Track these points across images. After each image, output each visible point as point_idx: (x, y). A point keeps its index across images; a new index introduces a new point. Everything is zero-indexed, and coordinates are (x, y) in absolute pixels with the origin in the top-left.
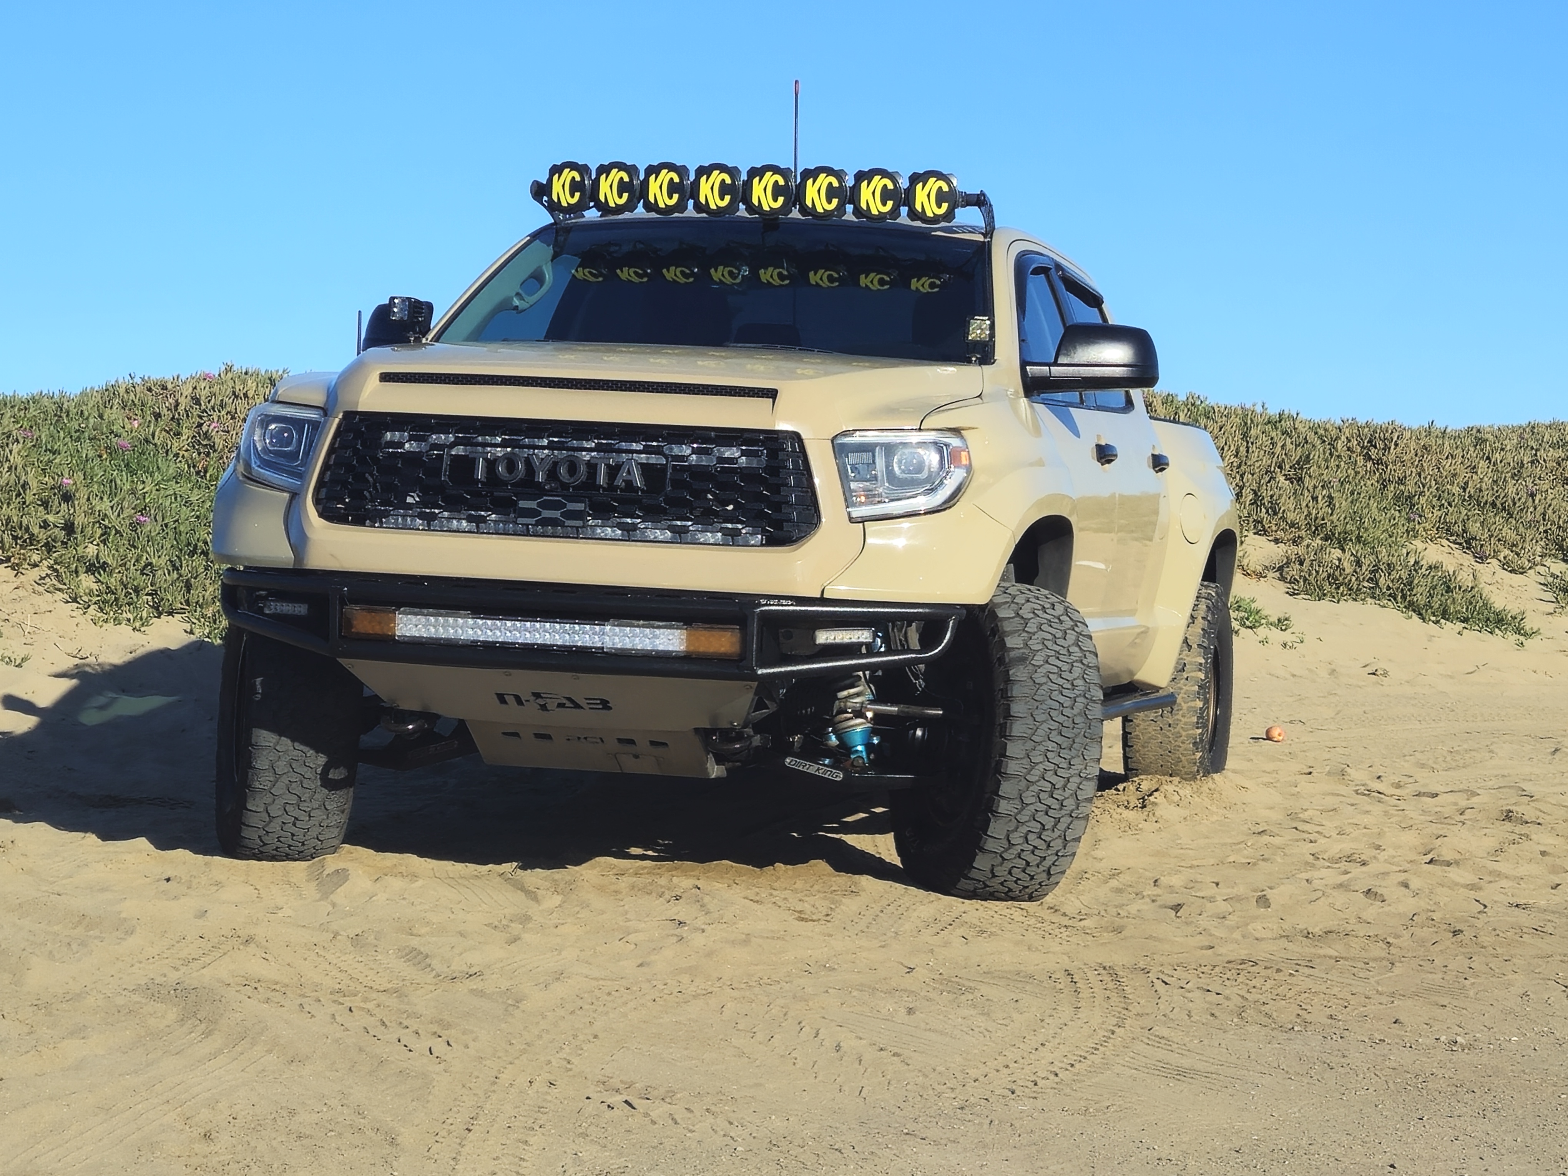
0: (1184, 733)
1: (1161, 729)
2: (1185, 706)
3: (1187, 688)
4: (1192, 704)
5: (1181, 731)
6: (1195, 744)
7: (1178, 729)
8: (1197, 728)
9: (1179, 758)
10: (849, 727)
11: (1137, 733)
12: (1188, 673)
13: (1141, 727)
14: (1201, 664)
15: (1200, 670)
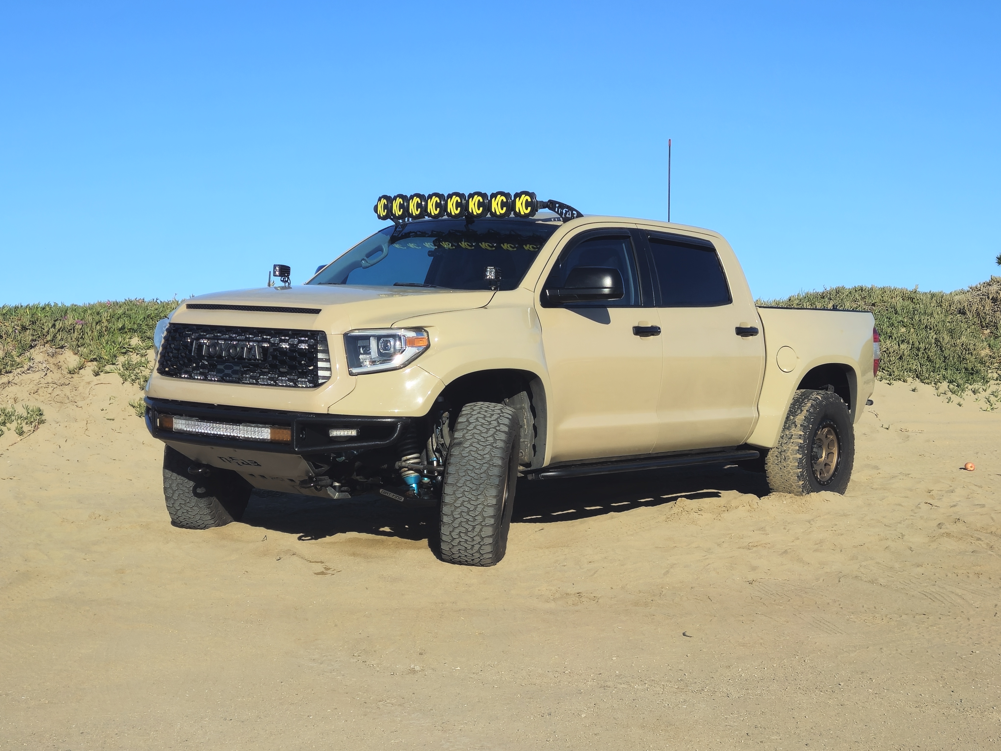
0: (792, 471)
1: (781, 469)
2: (791, 457)
3: (793, 447)
4: (795, 456)
5: (790, 470)
6: (798, 476)
7: (789, 469)
8: (798, 469)
9: (791, 484)
10: (407, 474)
11: (770, 470)
12: (793, 439)
13: (772, 467)
14: (801, 435)
15: (800, 438)
